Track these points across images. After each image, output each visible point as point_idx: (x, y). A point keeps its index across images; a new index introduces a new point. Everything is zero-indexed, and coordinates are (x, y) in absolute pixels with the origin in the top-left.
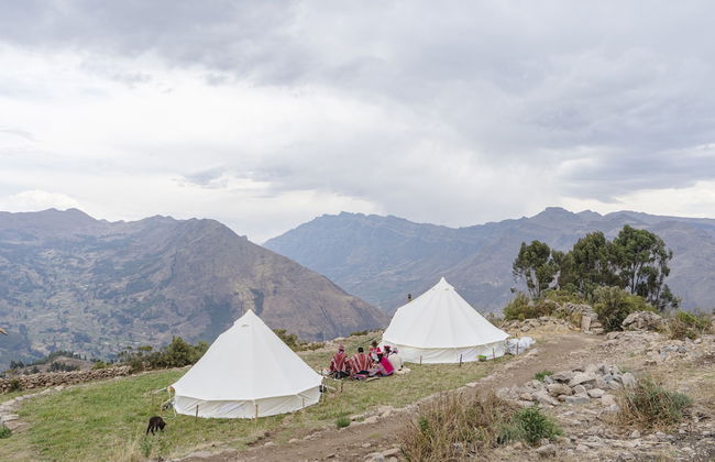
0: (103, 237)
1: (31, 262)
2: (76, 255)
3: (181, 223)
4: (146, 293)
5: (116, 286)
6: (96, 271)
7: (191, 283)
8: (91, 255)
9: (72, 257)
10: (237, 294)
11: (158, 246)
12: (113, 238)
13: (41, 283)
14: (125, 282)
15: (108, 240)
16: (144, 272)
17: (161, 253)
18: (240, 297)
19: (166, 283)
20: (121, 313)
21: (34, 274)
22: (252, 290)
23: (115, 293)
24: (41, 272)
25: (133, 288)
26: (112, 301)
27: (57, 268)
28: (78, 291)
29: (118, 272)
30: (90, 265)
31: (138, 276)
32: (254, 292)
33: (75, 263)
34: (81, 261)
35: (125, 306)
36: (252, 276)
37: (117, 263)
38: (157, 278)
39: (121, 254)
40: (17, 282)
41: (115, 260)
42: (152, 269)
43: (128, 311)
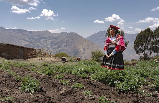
0: (53, 36)
1: (39, 41)
2: (47, 40)
3: (68, 33)
4: (61, 48)
5: (55, 47)
7: (70, 46)
8: (50, 40)
9: (46, 40)
10: (80, 49)
11: (64, 38)
12: (55, 37)
13: (41, 46)
14: (57, 46)
15: (54, 37)
17: (64, 40)
18: (80, 50)
19: (65, 46)
20: (56, 52)
21: (39, 44)
22: (83, 48)
24: (41, 44)
26: (54, 50)
27: (44, 43)
28: (48, 48)
29: (56, 44)
30: (50, 42)
31: (59, 44)
32: (84, 48)
33: (47, 42)
34: (48, 41)
35: (57, 51)
36: (83, 45)
37: (55, 42)
38: (63, 45)
39: (56, 40)
40: (36, 45)
41: (55, 41)
42: (62, 43)
43: (57, 52)
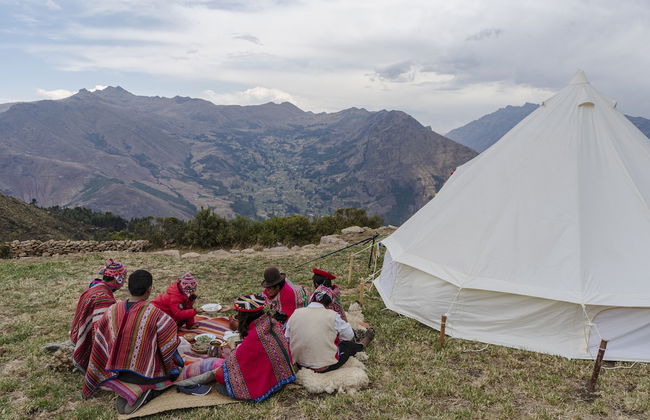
0: (309, 126)
1: (256, 146)
2: (289, 141)
3: (373, 114)
4: (343, 175)
5: (319, 168)
6: (304, 155)
7: (380, 168)
8: (300, 141)
9: (285, 142)
10: (419, 179)
11: (354, 135)
12: (317, 127)
13: (263, 163)
14: (326, 164)
15: (313, 129)
16: (341, 158)
17: (355, 141)
18: (423, 182)
19: (358, 167)
20: (322, 191)
21: (258, 156)
22: (433, 176)
23: (318, 174)
24: (263, 155)
25: (333, 170)
26: (316, 180)
27: (274, 152)
28: (290, 171)
29: (321, 156)
30: (299, 150)
31: (336, 160)
32: (436, 178)
33: (287, 148)
34: (292, 146)
35: (326, 185)
36: (434, 164)
37: (320, 148)
38: (352, 162)
39: (323, 141)
40: (247, 161)
41: (318, 146)
42: (348, 154)
43: (328, 190)
